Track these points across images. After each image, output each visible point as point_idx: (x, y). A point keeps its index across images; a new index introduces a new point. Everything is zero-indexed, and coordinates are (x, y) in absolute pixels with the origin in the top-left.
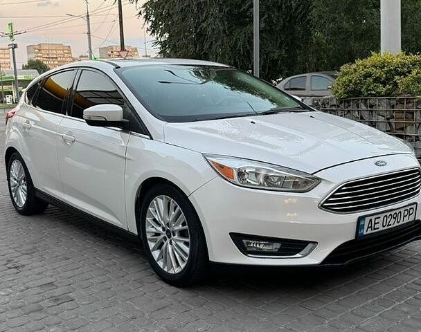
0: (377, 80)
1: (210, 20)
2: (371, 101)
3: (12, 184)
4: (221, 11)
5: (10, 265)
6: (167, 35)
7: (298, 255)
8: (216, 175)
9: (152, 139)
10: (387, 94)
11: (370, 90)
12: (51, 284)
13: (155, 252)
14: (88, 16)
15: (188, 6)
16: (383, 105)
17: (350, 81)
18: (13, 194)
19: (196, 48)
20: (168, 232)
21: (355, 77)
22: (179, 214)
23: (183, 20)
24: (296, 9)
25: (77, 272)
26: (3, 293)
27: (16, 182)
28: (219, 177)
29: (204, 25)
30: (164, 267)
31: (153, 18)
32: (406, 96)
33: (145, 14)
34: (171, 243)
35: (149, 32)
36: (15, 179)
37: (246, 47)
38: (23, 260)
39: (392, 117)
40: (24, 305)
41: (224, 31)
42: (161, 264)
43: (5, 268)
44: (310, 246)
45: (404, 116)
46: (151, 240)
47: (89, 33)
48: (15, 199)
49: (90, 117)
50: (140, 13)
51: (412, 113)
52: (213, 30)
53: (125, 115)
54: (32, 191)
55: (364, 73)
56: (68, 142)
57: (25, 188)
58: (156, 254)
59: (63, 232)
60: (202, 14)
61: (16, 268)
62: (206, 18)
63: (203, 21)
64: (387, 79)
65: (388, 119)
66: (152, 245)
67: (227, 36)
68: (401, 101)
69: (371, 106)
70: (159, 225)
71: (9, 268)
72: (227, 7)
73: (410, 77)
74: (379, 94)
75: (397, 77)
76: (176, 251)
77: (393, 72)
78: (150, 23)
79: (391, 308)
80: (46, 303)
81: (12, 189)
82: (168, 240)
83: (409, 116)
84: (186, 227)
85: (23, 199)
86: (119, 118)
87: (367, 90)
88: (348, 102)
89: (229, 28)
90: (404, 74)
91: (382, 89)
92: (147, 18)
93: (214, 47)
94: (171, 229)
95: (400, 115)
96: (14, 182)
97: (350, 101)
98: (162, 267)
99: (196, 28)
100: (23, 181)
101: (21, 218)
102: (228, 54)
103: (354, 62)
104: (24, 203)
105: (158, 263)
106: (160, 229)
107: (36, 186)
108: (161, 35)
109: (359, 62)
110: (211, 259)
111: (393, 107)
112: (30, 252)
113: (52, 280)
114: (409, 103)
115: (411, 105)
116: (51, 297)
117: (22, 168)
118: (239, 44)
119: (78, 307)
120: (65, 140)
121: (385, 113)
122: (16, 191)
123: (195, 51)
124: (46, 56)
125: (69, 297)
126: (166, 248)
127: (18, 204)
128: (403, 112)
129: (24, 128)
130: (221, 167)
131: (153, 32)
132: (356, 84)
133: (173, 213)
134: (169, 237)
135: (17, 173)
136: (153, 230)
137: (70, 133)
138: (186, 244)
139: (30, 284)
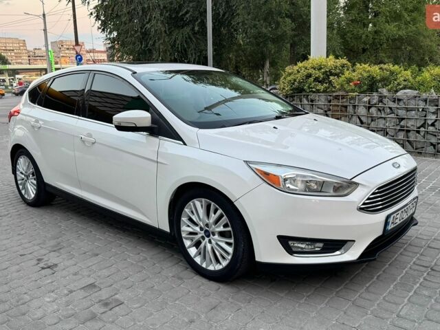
0: (316, 80)
1: (153, 22)
2: (312, 96)
3: (18, 178)
4: (161, 15)
5: (42, 265)
6: (115, 34)
7: (338, 253)
8: (261, 181)
9: (185, 144)
10: (325, 91)
11: (311, 88)
12: (92, 286)
13: (191, 249)
14: (44, 15)
15: (134, 9)
16: (322, 100)
17: (295, 80)
18: (21, 187)
19: (142, 45)
20: (206, 231)
21: (299, 77)
22: (221, 217)
23: (130, 20)
24: (224, 15)
25: (113, 270)
26: (48, 300)
27: (23, 176)
28: (265, 184)
29: (148, 26)
30: (202, 264)
31: (103, 18)
32: (341, 93)
33: (96, 14)
34: (210, 242)
35: (100, 30)
36: (21, 173)
37: (184, 46)
38: (53, 259)
39: (330, 110)
40: (76, 313)
41: (165, 32)
42: (198, 260)
43: (38, 268)
44: (349, 243)
45: (339, 109)
46: (186, 239)
47: (45, 30)
48: (23, 192)
49: (120, 123)
50: (91, 14)
51: (346, 107)
52: (156, 31)
53: (153, 121)
54: (42, 185)
55: (305, 73)
56: (88, 143)
57: (35, 182)
58: (193, 251)
59: (80, 225)
60: (146, 17)
61: (49, 267)
62: (150, 20)
63: (147, 23)
64: (324, 79)
65: (326, 111)
66: (187, 243)
67: (168, 35)
68: (337, 98)
69: (312, 101)
70: (196, 224)
71: (43, 268)
72: (167, 11)
73: (343, 78)
74: (318, 91)
75: (331, 78)
76: (217, 250)
77: (328, 73)
78: (100, 22)
79: (413, 292)
80: (98, 309)
81: (19, 182)
82: (207, 239)
83: (343, 109)
84: (229, 229)
85: (31, 192)
86: (148, 123)
87: (309, 88)
88: (293, 97)
89: (169, 29)
90: (338, 75)
91: (321, 87)
92: (98, 18)
93: (157, 45)
94: (211, 230)
95: (336, 108)
96: (20, 176)
97: (294, 96)
98: (199, 263)
99: (141, 28)
100: (31, 176)
101: (30, 209)
102: (169, 51)
103: (296, 64)
104: (33, 196)
105: (195, 259)
106: (197, 229)
107: (46, 180)
108: (110, 33)
109: (300, 64)
110: (258, 259)
111: (330, 101)
112: (55, 249)
113: (91, 281)
114: (344, 98)
115: (345, 100)
116: (100, 302)
117: (31, 164)
118: (178, 42)
119: (132, 311)
120: (83, 141)
121: (323, 107)
122: (24, 185)
123: (141, 48)
124: (4, 48)
125: (117, 300)
126: (205, 247)
127: (26, 196)
128: (338, 106)
129: (33, 127)
130: (266, 174)
131: (103, 30)
132: (299, 82)
133: (213, 215)
134: (208, 236)
135: (25, 168)
136: (190, 230)
137: (90, 135)
138: (229, 244)
139: (71, 287)
